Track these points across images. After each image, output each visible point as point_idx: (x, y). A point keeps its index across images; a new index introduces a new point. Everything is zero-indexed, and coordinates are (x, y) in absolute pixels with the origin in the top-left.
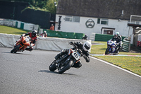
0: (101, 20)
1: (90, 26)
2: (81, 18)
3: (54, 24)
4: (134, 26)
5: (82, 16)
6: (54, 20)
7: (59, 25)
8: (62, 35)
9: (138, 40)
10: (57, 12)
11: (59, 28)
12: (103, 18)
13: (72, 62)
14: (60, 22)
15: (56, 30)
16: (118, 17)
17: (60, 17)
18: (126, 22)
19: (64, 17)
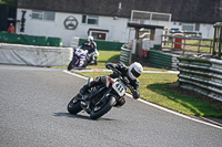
0: (87, 17)
1: (71, 26)
2: (57, 14)
3: (14, 22)
4: (137, 27)
5: (58, 11)
6: (15, 16)
7: (23, 25)
8: (26, 40)
9: (144, 47)
10: (19, 4)
11: (22, 30)
12: (90, 14)
13: (114, 99)
14: (23, 20)
15: (18, 32)
16: (113, 14)
17: (24, 12)
18: (124, 22)
19: (29, 12)
